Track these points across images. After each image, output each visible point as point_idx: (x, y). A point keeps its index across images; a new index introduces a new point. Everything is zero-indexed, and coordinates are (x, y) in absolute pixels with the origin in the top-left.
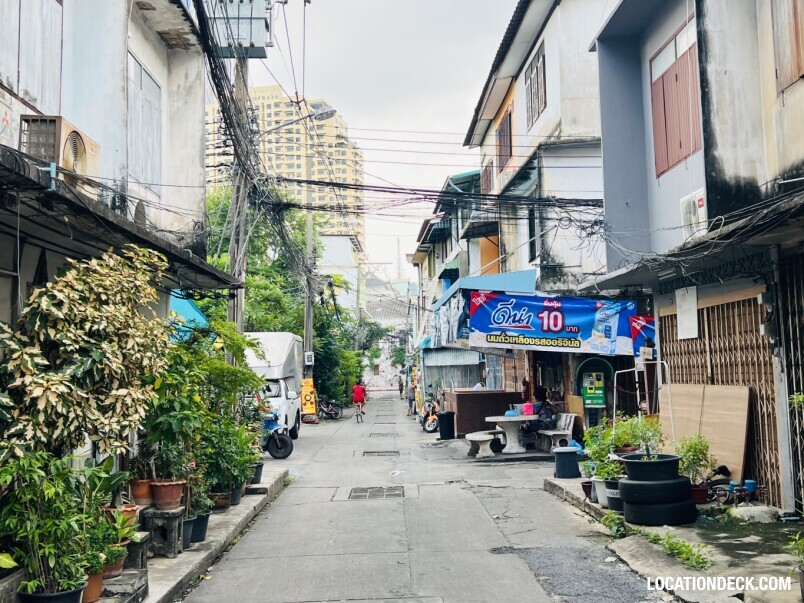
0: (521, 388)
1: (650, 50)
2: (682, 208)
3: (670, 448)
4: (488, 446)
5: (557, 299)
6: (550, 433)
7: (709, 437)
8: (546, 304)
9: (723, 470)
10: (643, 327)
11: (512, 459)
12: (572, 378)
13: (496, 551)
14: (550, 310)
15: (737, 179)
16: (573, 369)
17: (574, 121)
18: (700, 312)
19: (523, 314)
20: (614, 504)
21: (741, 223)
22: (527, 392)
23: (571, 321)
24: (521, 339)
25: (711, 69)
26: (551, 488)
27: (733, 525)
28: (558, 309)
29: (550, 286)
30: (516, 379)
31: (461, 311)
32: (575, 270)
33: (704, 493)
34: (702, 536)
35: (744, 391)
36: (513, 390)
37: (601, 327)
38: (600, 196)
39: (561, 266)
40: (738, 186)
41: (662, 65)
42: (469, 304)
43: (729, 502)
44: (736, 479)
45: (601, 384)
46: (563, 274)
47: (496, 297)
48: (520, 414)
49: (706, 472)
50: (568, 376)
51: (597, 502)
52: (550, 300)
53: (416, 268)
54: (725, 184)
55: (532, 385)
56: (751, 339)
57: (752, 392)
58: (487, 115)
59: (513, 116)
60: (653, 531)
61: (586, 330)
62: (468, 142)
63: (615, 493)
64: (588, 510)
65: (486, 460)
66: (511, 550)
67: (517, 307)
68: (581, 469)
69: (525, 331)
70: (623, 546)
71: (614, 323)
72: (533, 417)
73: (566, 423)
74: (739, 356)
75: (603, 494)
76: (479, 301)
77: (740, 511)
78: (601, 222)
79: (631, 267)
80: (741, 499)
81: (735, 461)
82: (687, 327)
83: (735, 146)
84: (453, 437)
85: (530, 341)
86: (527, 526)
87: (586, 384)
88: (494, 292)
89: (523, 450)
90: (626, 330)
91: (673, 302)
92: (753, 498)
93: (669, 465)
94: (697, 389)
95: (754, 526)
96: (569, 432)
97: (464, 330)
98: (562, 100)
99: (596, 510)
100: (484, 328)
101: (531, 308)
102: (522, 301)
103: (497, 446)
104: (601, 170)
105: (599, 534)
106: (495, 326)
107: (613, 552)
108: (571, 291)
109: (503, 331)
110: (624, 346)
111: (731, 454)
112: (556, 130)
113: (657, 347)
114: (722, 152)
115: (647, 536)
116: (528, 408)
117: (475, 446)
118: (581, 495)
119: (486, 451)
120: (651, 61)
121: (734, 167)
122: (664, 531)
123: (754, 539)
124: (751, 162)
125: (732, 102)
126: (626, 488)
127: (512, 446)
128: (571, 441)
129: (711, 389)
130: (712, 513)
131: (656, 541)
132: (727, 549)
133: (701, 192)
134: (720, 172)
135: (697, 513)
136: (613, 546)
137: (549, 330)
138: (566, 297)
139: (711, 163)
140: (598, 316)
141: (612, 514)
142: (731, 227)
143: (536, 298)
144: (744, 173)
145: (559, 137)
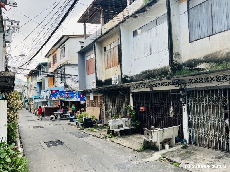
0: (58, 107)
1: (86, 55)
2: (92, 83)
3: (89, 117)
4: (54, 118)
5: (68, 92)
6: (66, 115)
7: (95, 115)
8: (66, 92)
9: (96, 119)
10: (82, 96)
11: (59, 120)
12: (70, 105)
13: (66, 133)
14: (67, 93)
15: (100, 80)
16: (70, 104)
17: (71, 60)
18: (93, 97)
19: (62, 94)
20: (82, 125)
21: (101, 88)
22: (59, 107)
23: (70, 95)
24: (61, 99)
25: (97, 64)
26: (69, 124)
27: (98, 127)
28: (68, 93)
29: (66, 89)
30: (56, 105)
31: (50, 94)
32: (71, 86)
33: (94, 123)
34: (94, 128)
35: (99, 108)
36: (55, 107)
37: (75, 96)
38: (78, 75)
39: (68, 85)
40: (100, 81)
41: (88, 58)
42: (52, 92)
43: (97, 124)
44: (98, 120)
45: (75, 106)
46: (68, 87)
47: (57, 91)
48: (60, 111)
49: (94, 120)
50: (69, 105)
51: (78, 125)
52: (67, 92)
53: (27, 79)
54: (98, 80)
55: (60, 106)
56: (100, 101)
57: (100, 108)
58: (50, 53)
59: (57, 55)
60: (88, 128)
61: (73, 97)
62: (45, 57)
63: (82, 124)
64: (77, 127)
65: (54, 120)
66: (68, 133)
67: (61, 93)
68: (74, 120)
69: (62, 97)
70: (84, 131)
71: (77, 96)
72: (63, 112)
73: (68, 113)
74: (99, 103)
75: (80, 124)
76: (54, 92)
77: (99, 125)
78: (78, 81)
79: (84, 90)
80: (99, 123)
81: (98, 118)
82: (91, 98)
83: (99, 75)
84: (44, 116)
85: (63, 99)
86: (68, 130)
87: (72, 106)
88: (57, 90)
89: (60, 118)
90: (79, 97)
91: (89, 94)
92: (100, 123)
93: (90, 119)
94: (92, 108)
95: (101, 126)
96: (69, 114)
97: (51, 97)
98: (69, 56)
99: (78, 126)
100: (55, 97)
101: (63, 93)
102: (62, 92)
103: (56, 118)
104: (78, 70)
105: (80, 130)
106: (57, 96)
107: (83, 132)
108: (70, 90)
109: (58, 97)
110: (79, 100)
111: (97, 117)
112: (67, 61)
113: (86, 101)
114: (98, 76)
115: (87, 129)
116: (62, 111)
117: (52, 118)
118: (75, 124)
119: (54, 119)
120: (86, 57)
121: (99, 78)
122: (90, 128)
123: (101, 128)
124: (101, 78)
125: (99, 69)
126: (84, 123)
127: (59, 117)
128: (69, 116)
129: (95, 108)
130: (95, 125)
131: (89, 129)
132: (98, 129)
133: (95, 81)
134: (97, 79)
135: (93, 125)
136: (83, 131)
137: (66, 97)
138: (69, 91)
139: (96, 78)
140: (75, 94)
141: (82, 127)
142: (100, 88)
143: (64, 91)
144: (100, 79)
145: (68, 63)
